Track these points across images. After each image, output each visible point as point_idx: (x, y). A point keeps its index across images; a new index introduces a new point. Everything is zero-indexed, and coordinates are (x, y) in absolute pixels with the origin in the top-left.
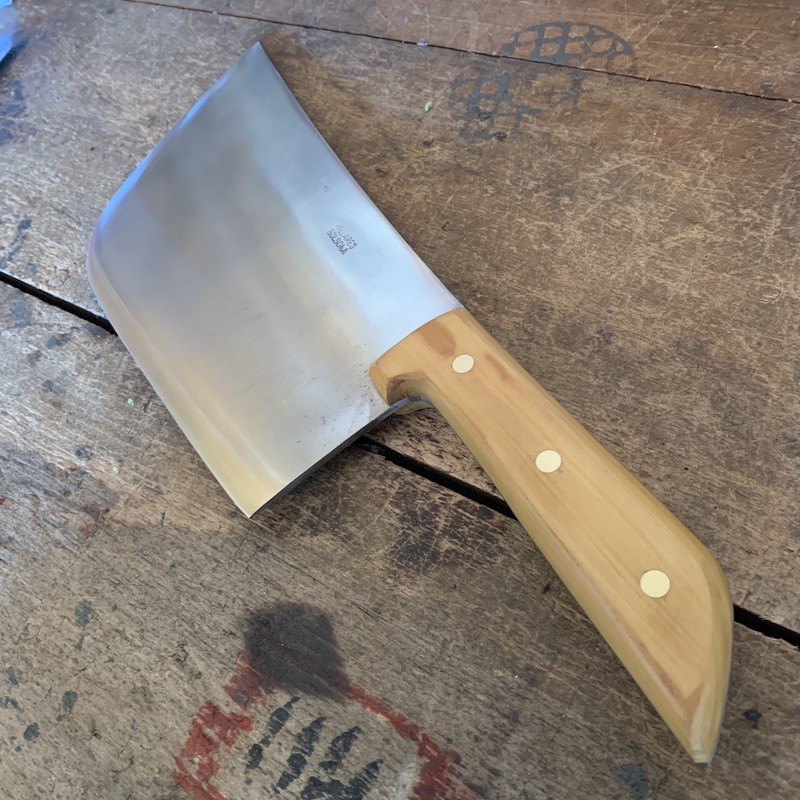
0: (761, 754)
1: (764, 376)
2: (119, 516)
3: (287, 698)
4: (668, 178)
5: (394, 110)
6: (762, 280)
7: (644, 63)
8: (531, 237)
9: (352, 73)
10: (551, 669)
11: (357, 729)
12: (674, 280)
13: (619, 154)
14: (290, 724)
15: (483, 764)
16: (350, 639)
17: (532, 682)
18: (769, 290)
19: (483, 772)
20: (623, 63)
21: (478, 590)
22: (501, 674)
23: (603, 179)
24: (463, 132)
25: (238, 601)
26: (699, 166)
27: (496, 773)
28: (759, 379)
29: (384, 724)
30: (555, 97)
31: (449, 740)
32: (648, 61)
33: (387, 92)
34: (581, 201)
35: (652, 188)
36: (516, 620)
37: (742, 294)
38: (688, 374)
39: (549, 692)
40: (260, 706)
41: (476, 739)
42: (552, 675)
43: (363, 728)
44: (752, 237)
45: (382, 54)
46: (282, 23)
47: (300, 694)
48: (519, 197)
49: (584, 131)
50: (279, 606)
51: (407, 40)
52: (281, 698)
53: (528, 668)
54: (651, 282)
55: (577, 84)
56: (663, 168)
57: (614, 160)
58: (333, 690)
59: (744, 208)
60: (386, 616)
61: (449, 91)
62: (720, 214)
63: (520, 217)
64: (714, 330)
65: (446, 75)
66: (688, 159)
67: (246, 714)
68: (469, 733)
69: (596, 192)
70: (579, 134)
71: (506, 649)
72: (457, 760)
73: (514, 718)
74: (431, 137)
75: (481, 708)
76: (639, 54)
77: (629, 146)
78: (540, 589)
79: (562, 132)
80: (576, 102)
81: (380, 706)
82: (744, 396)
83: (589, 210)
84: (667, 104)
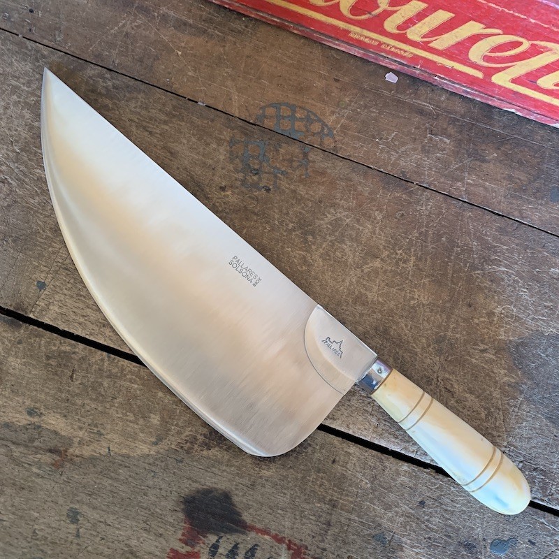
0: (426, 517)
1: (414, 345)
2: (77, 452)
3: (216, 538)
4: (361, 228)
5: (193, 158)
6: (409, 293)
7: (341, 145)
8: (296, 261)
9: (156, 120)
10: (341, 499)
11: (256, 545)
12: (370, 291)
13: (335, 210)
14: (220, 550)
15: (318, 547)
16: (242, 502)
17: (334, 506)
18: (413, 298)
19: (319, 551)
20: (328, 143)
21: (302, 467)
22: (319, 505)
23: (329, 226)
24: (244, 182)
25: (173, 492)
26: (375, 222)
27: (325, 550)
28: (412, 346)
29: (270, 540)
30: (294, 163)
31: (301, 540)
32: (343, 144)
33: (185, 142)
34: (319, 240)
35: (354, 234)
36: (322, 479)
37: (402, 300)
38: (382, 344)
39: (342, 509)
40: (202, 545)
41: (313, 537)
42: (341, 501)
43: (259, 544)
44: (403, 267)
45: (174, 107)
46: (86, 61)
47: (222, 534)
48: (285, 234)
49: (314, 191)
50: (198, 492)
51: (189, 98)
52: (212, 539)
53: (331, 500)
54: (360, 292)
55: (305, 155)
56: (358, 221)
57: (333, 213)
58: (239, 528)
59: (399, 250)
60: (259, 487)
61: (228, 148)
62: (387, 253)
63: (288, 248)
64: (391, 320)
65: (223, 135)
66: (370, 217)
67: (195, 550)
68: (309, 535)
69: (326, 234)
70: (311, 193)
71: (320, 493)
72: (306, 548)
73: (329, 524)
74: (224, 184)
75: (313, 522)
76: (337, 138)
77: (339, 205)
78: (330, 463)
79: (302, 190)
80: (307, 169)
81: (265, 532)
82: (407, 355)
83: (324, 246)
84: (356, 178)
